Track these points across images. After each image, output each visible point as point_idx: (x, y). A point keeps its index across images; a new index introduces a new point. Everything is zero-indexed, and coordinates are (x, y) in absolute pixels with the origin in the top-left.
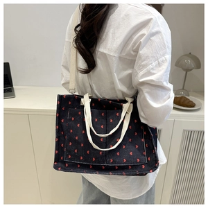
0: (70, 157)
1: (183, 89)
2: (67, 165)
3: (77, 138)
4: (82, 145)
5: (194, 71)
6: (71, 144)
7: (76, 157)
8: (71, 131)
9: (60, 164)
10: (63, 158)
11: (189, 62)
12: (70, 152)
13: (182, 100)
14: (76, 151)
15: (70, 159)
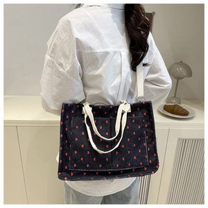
0: (75, 165)
1: (175, 97)
2: (72, 174)
3: (82, 146)
4: (88, 153)
5: (185, 80)
6: (76, 152)
7: (82, 165)
8: (76, 139)
9: (64, 174)
10: (68, 168)
11: (180, 70)
12: (75, 161)
13: (176, 109)
14: (82, 159)
15: (76, 168)
